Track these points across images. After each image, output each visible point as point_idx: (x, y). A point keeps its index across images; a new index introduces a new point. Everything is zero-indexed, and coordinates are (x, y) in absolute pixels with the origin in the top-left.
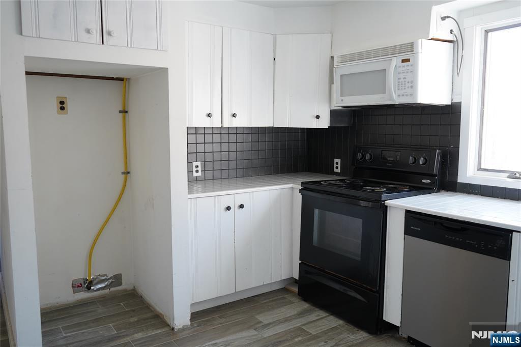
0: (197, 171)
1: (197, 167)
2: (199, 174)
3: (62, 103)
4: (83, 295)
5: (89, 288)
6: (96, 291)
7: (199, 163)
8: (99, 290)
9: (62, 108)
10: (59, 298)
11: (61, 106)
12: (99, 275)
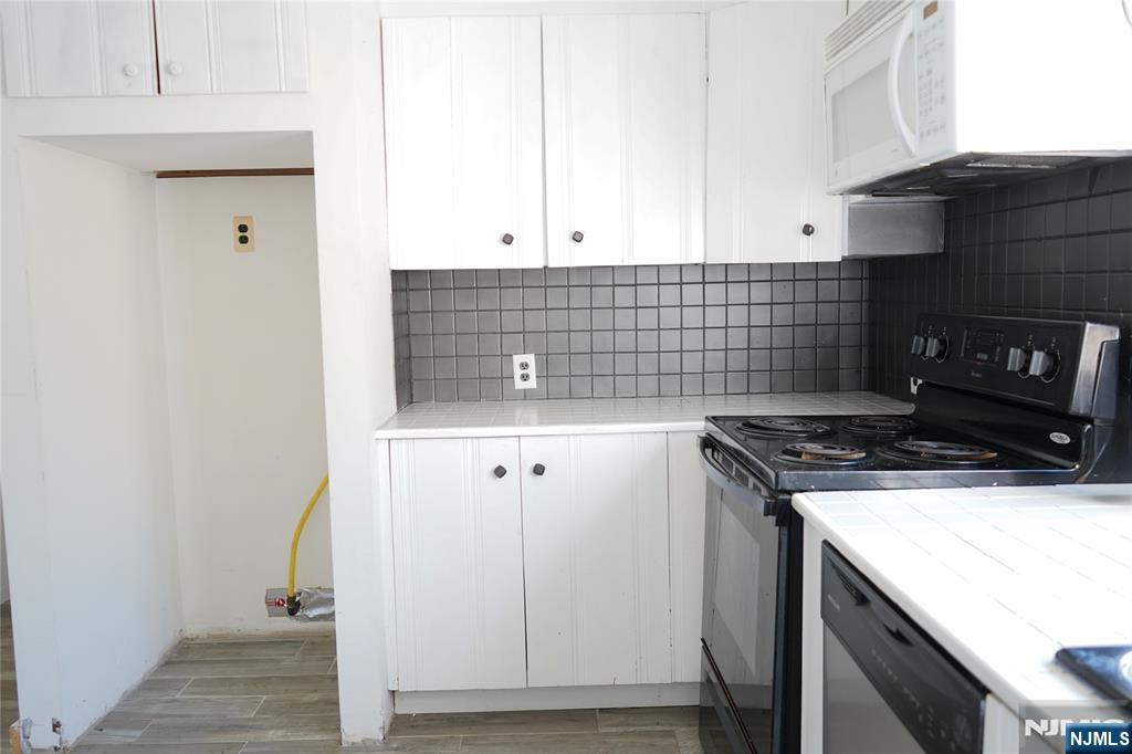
0: (525, 378)
1: (524, 366)
2: (532, 383)
3: (243, 228)
4: (285, 624)
5: (292, 613)
6: (311, 620)
7: (530, 359)
8: (318, 620)
9: (244, 240)
10: (242, 620)
11: (242, 234)
12: (320, 588)
